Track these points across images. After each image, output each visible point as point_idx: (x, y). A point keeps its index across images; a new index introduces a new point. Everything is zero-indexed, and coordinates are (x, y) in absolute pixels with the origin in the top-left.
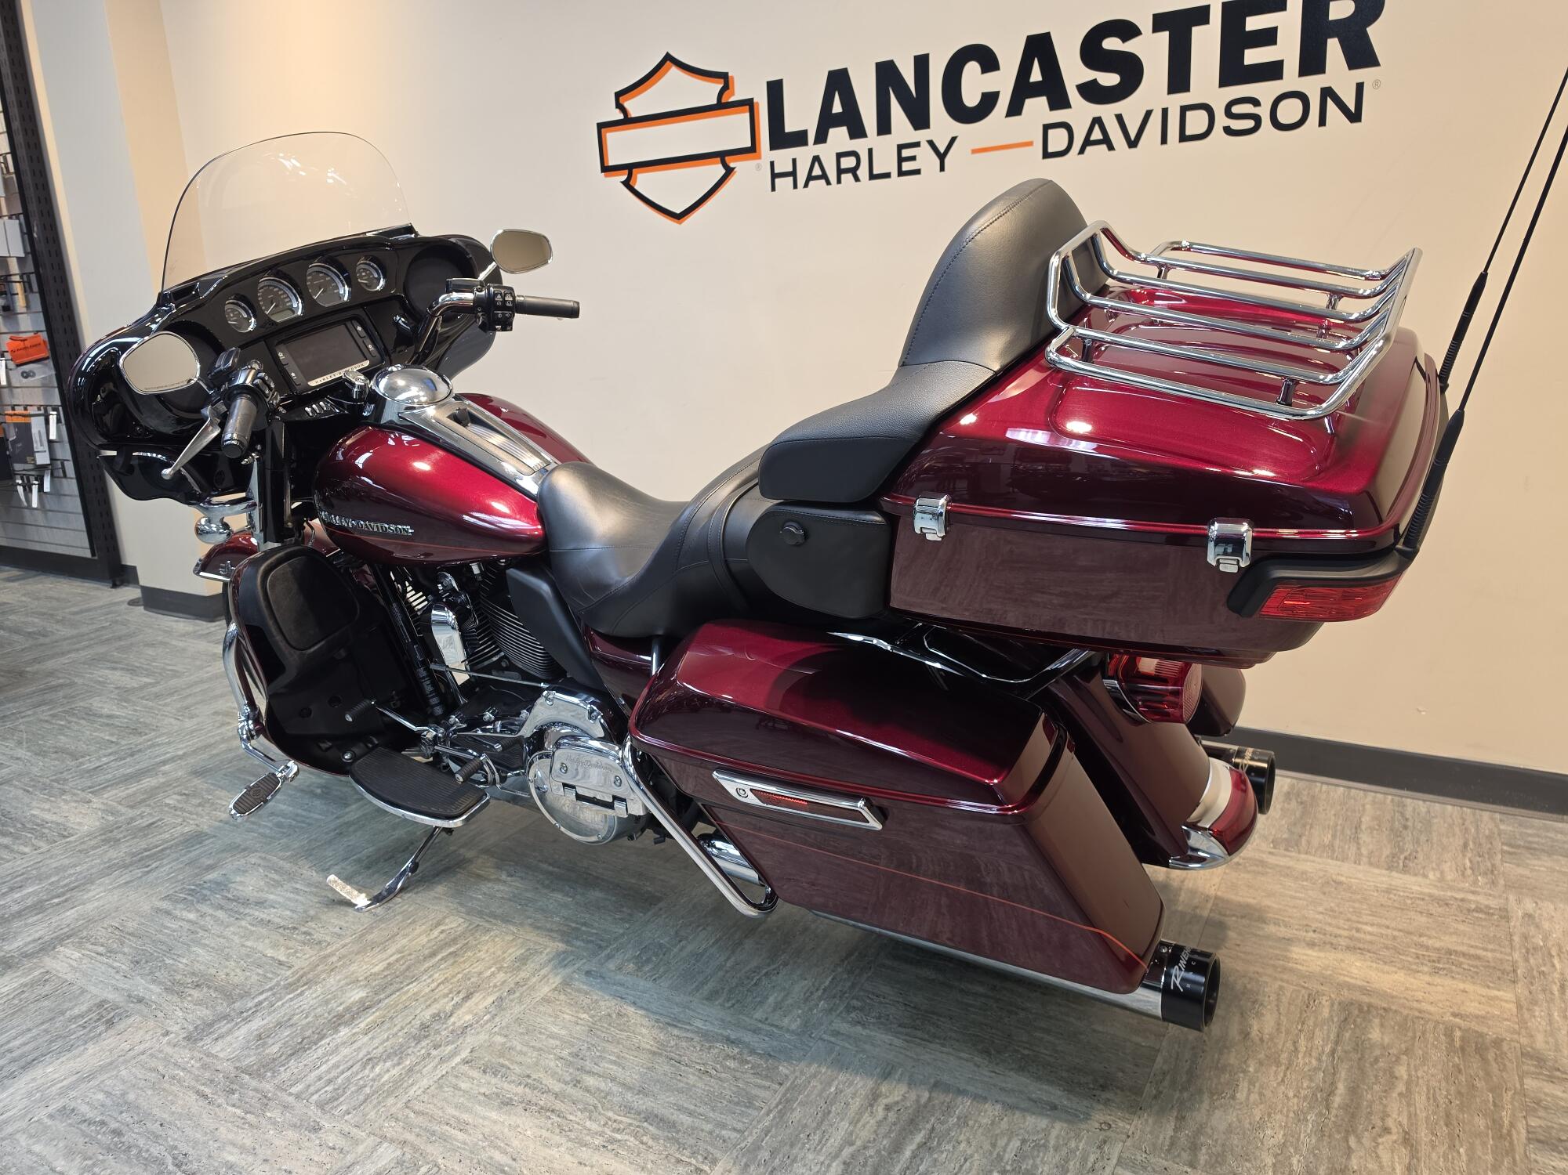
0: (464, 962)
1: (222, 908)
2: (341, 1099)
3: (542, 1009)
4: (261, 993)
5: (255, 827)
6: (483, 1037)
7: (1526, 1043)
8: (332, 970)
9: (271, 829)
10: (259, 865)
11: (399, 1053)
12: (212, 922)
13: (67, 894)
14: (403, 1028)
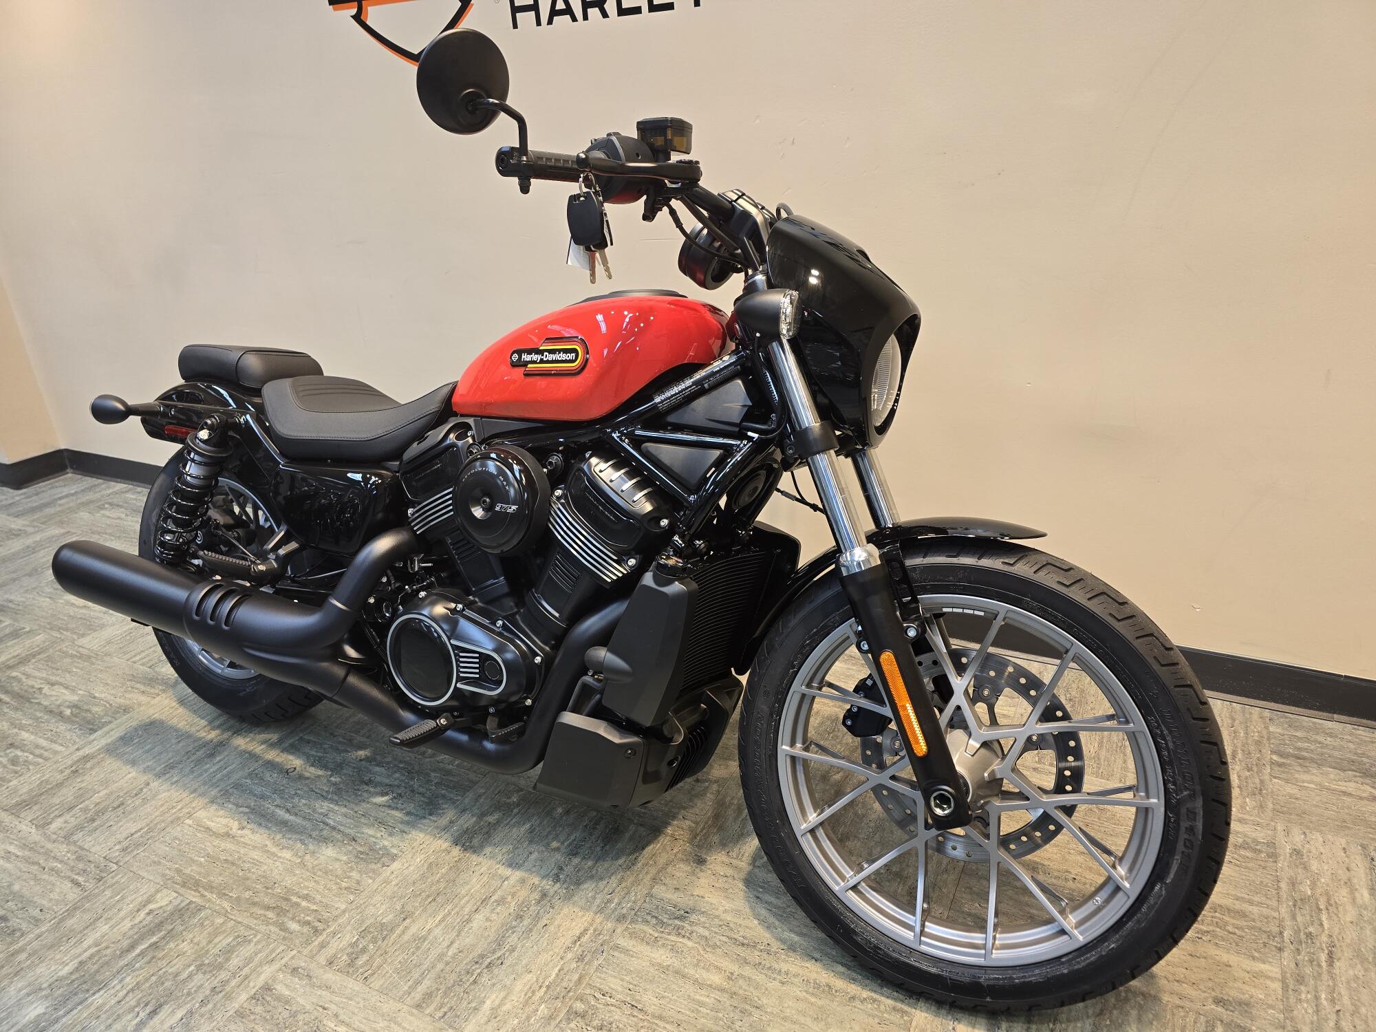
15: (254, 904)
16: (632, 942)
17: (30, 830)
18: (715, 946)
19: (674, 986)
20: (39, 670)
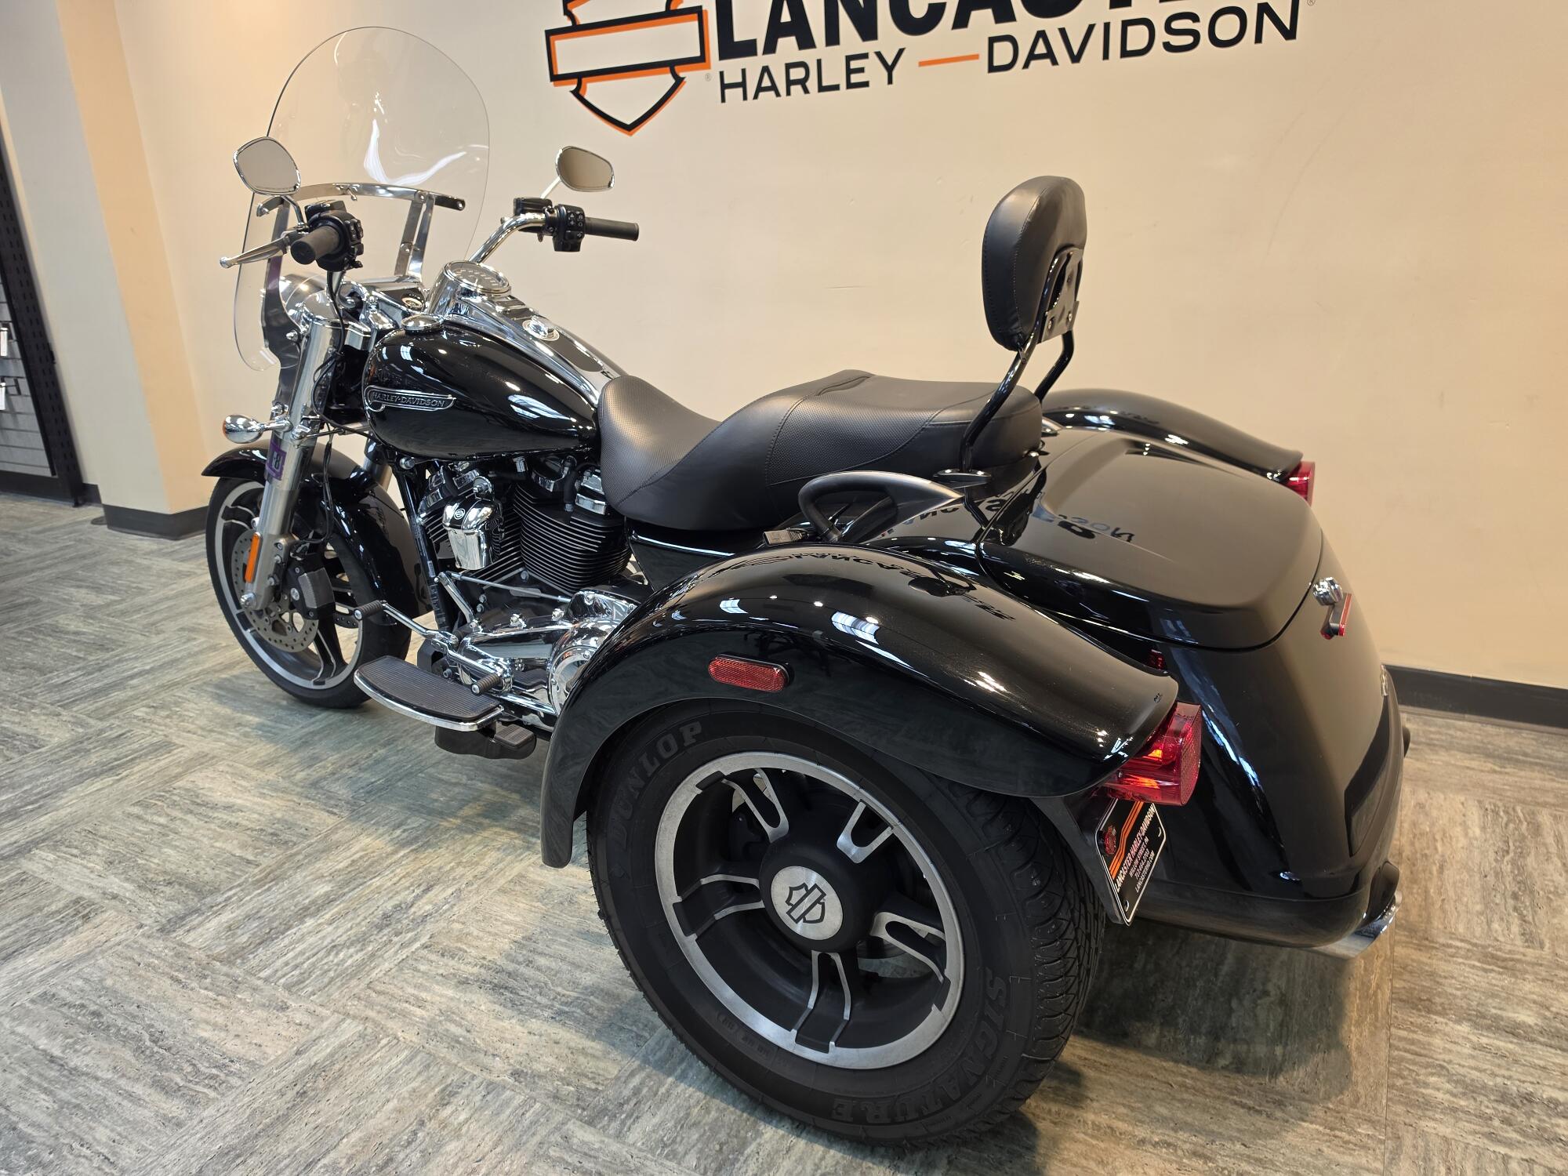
0: (425, 858)
1: (191, 812)
2: (307, 982)
3: (498, 898)
4: (231, 889)
5: (222, 737)
6: (443, 924)
8: (298, 868)
9: (238, 738)
10: (227, 772)
11: (362, 940)
12: (182, 826)
13: (42, 800)
14: (366, 918)
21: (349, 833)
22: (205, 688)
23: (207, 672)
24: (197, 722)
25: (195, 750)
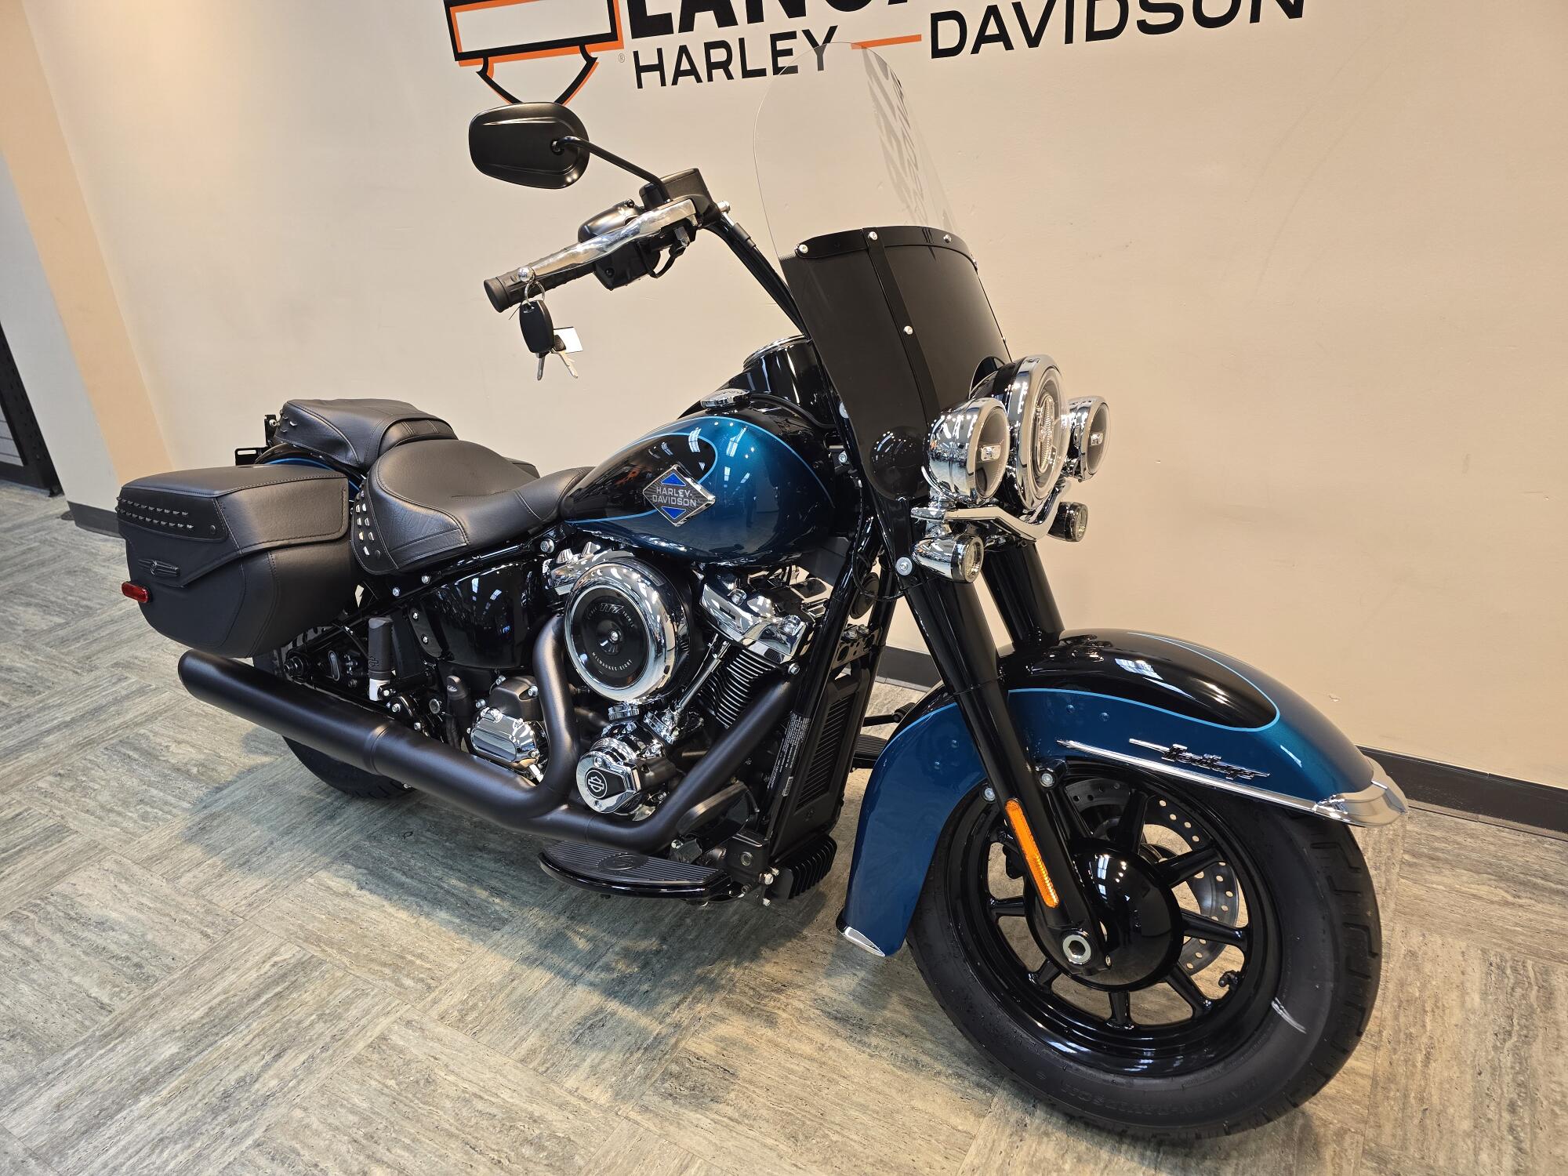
0: (287, 1006)
1: (61, 930)
3: (351, 1072)
4: (73, 1048)
5: (119, 819)
6: (283, 1110)
7: (1371, 1136)
8: (151, 1017)
9: (135, 822)
10: (112, 872)
11: (191, 1132)
12: (46, 950)
14: (204, 1097)
15: (372, 960)
16: (728, 1012)
17: (160, 883)
18: (809, 1019)
19: (765, 1054)
20: (166, 727)
21: (215, 966)
22: (119, 748)
23: (126, 726)
24: (99, 798)
25: (87, 839)
